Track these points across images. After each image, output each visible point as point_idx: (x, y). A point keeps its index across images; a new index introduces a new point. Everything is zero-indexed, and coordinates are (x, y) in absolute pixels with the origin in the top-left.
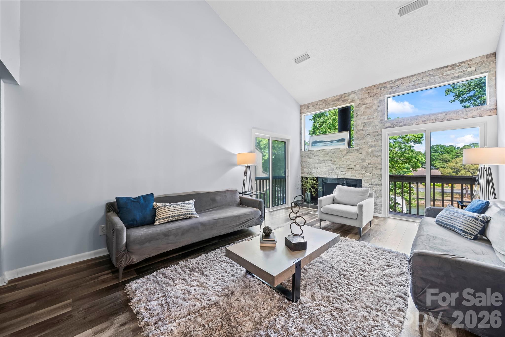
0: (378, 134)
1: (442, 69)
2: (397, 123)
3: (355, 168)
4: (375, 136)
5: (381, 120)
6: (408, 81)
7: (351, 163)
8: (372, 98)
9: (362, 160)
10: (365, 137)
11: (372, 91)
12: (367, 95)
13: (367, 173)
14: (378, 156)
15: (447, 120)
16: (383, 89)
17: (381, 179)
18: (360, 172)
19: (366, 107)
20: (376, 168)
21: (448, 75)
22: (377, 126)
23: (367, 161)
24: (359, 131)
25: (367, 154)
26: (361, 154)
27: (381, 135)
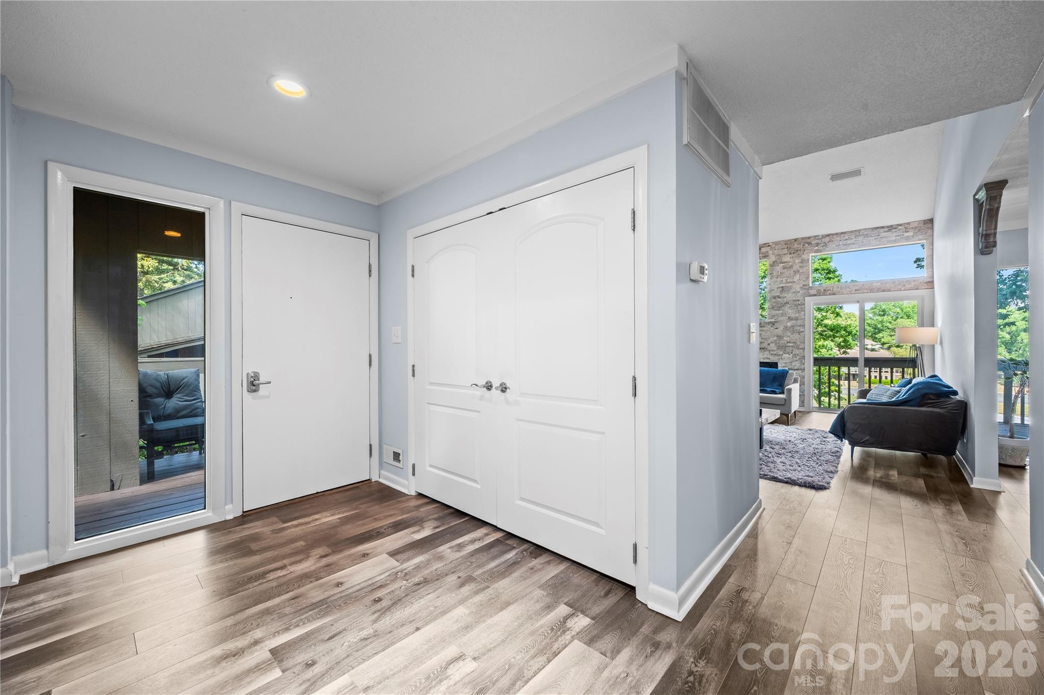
0: (800, 303)
1: (878, 230)
2: (825, 290)
3: (769, 348)
4: (796, 306)
5: (803, 285)
6: (839, 238)
7: (763, 341)
8: (792, 255)
9: (778, 336)
10: (783, 306)
11: (793, 247)
12: (785, 251)
13: (785, 354)
14: (800, 332)
15: (883, 291)
16: (807, 245)
17: (803, 361)
18: (775, 353)
19: (784, 266)
20: (799, 349)
21: (884, 237)
22: (799, 292)
23: (785, 338)
24: (774, 298)
25: (786, 328)
26: (777, 328)
27: (804, 304)
